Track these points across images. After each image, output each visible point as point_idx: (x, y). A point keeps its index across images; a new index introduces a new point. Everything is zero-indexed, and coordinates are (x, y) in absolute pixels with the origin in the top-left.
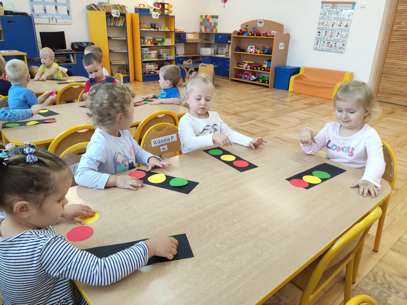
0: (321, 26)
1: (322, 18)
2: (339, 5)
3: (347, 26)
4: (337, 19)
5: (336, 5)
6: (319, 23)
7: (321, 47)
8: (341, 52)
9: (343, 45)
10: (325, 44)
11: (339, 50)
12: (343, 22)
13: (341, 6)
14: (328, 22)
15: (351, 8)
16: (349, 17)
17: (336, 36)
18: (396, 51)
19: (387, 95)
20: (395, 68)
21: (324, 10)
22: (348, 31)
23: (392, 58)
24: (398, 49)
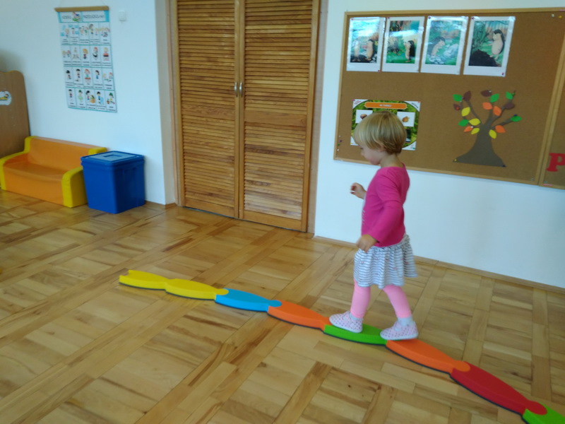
0: (68, 59)
1: (65, 43)
2: (84, 13)
3: (106, 56)
4: (88, 42)
5: (80, 13)
6: (64, 53)
7: (79, 101)
8: (112, 111)
9: (111, 94)
10: (84, 95)
11: (108, 106)
12: (98, 47)
13: (88, 16)
14: (75, 51)
15: (104, 19)
16: (105, 38)
17: (95, 77)
18: (195, 110)
19: (200, 195)
20: (201, 143)
21: (64, 26)
22: (111, 66)
23: (192, 123)
24: (198, 106)
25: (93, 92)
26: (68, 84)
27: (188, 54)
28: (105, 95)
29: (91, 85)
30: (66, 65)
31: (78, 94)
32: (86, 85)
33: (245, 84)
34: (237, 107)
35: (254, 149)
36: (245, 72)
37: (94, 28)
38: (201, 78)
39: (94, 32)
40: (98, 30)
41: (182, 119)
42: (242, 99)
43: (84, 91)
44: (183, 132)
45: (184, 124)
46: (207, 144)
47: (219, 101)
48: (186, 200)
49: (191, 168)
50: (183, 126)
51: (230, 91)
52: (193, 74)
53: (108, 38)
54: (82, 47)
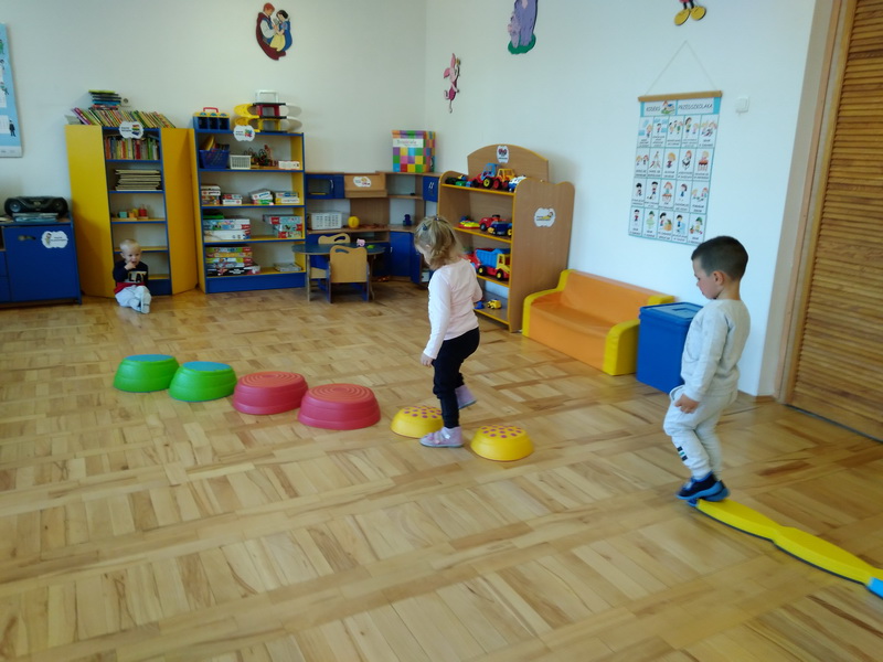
0: (642, 167)
1: (643, 144)
2: (681, 103)
3: (703, 163)
4: (678, 144)
5: (674, 103)
6: (638, 158)
7: (646, 227)
9: (699, 220)
10: (656, 218)
11: (691, 236)
12: (693, 151)
13: (686, 107)
14: (656, 156)
15: (711, 110)
16: (707, 138)
17: (679, 194)
18: (842, 252)
19: (824, 392)
20: (843, 306)
21: (647, 122)
22: (708, 178)
23: (832, 272)
24: (849, 246)
25: (670, 216)
26: (635, 202)
28: (689, 220)
29: (671, 205)
30: (637, 176)
31: (647, 216)
32: (662, 204)
37: (692, 123)
39: (691, 129)
40: (698, 126)
43: (658, 213)
44: (812, 286)
45: (816, 272)
46: (854, 309)
48: (793, 395)
49: (816, 345)
50: (813, 275)
52: (850, 193)
53: (712, 138)
54: (668, 151)
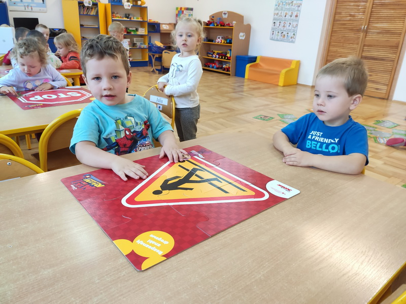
0: (276, 16)
1: (277, 9)
3: (297, 16)
4: (289, 10)
6: (275, 14)
7: (276, 37)
8: (293, 42)
9: (294, 34)
10: (280, 34)
11: (291, 39)
12: (293, 12)
14: (281, 13)
16: (298, 8)
17: (288, 26)
18: (338, 40)
21: (278, 2)
22: (298, 21)
23: (334, 46)
24: (339, 38)
25: (284, 33)
26: (273, 29)
27: (340, 13)
28: (291, 34)
29: (285, 29)
30: (274, 20)
31: (277, 33)
32: (282, 29)
33: (368, 26)
34: (361, 38)
35: (366, 58)
36: (370, 20)
37: (294, 3)
38: (344, 24)
39: (293, 5)
40: (295, 4)
41: (330, 44)
42: (365, 34)
43: (280, 32)
44: (329, 51)
47: (352, 35)
50: (329, 47)
51: (359, 30)
52: (341, 22)
53: (300, 8)
54: (285, 12)
